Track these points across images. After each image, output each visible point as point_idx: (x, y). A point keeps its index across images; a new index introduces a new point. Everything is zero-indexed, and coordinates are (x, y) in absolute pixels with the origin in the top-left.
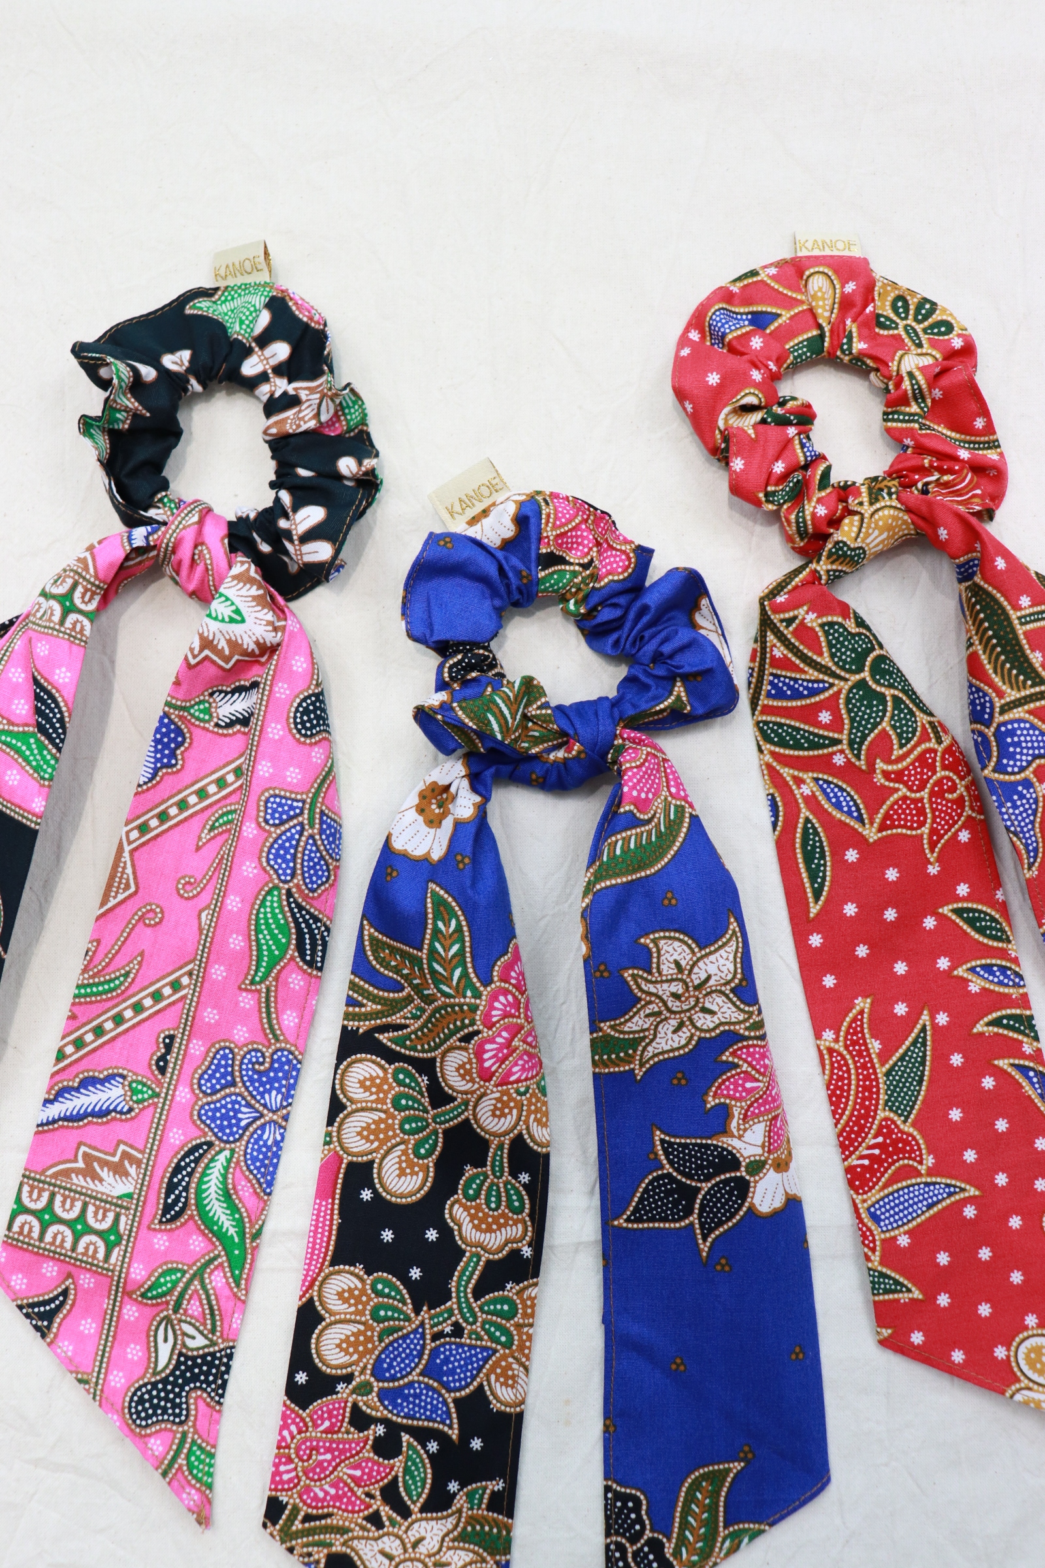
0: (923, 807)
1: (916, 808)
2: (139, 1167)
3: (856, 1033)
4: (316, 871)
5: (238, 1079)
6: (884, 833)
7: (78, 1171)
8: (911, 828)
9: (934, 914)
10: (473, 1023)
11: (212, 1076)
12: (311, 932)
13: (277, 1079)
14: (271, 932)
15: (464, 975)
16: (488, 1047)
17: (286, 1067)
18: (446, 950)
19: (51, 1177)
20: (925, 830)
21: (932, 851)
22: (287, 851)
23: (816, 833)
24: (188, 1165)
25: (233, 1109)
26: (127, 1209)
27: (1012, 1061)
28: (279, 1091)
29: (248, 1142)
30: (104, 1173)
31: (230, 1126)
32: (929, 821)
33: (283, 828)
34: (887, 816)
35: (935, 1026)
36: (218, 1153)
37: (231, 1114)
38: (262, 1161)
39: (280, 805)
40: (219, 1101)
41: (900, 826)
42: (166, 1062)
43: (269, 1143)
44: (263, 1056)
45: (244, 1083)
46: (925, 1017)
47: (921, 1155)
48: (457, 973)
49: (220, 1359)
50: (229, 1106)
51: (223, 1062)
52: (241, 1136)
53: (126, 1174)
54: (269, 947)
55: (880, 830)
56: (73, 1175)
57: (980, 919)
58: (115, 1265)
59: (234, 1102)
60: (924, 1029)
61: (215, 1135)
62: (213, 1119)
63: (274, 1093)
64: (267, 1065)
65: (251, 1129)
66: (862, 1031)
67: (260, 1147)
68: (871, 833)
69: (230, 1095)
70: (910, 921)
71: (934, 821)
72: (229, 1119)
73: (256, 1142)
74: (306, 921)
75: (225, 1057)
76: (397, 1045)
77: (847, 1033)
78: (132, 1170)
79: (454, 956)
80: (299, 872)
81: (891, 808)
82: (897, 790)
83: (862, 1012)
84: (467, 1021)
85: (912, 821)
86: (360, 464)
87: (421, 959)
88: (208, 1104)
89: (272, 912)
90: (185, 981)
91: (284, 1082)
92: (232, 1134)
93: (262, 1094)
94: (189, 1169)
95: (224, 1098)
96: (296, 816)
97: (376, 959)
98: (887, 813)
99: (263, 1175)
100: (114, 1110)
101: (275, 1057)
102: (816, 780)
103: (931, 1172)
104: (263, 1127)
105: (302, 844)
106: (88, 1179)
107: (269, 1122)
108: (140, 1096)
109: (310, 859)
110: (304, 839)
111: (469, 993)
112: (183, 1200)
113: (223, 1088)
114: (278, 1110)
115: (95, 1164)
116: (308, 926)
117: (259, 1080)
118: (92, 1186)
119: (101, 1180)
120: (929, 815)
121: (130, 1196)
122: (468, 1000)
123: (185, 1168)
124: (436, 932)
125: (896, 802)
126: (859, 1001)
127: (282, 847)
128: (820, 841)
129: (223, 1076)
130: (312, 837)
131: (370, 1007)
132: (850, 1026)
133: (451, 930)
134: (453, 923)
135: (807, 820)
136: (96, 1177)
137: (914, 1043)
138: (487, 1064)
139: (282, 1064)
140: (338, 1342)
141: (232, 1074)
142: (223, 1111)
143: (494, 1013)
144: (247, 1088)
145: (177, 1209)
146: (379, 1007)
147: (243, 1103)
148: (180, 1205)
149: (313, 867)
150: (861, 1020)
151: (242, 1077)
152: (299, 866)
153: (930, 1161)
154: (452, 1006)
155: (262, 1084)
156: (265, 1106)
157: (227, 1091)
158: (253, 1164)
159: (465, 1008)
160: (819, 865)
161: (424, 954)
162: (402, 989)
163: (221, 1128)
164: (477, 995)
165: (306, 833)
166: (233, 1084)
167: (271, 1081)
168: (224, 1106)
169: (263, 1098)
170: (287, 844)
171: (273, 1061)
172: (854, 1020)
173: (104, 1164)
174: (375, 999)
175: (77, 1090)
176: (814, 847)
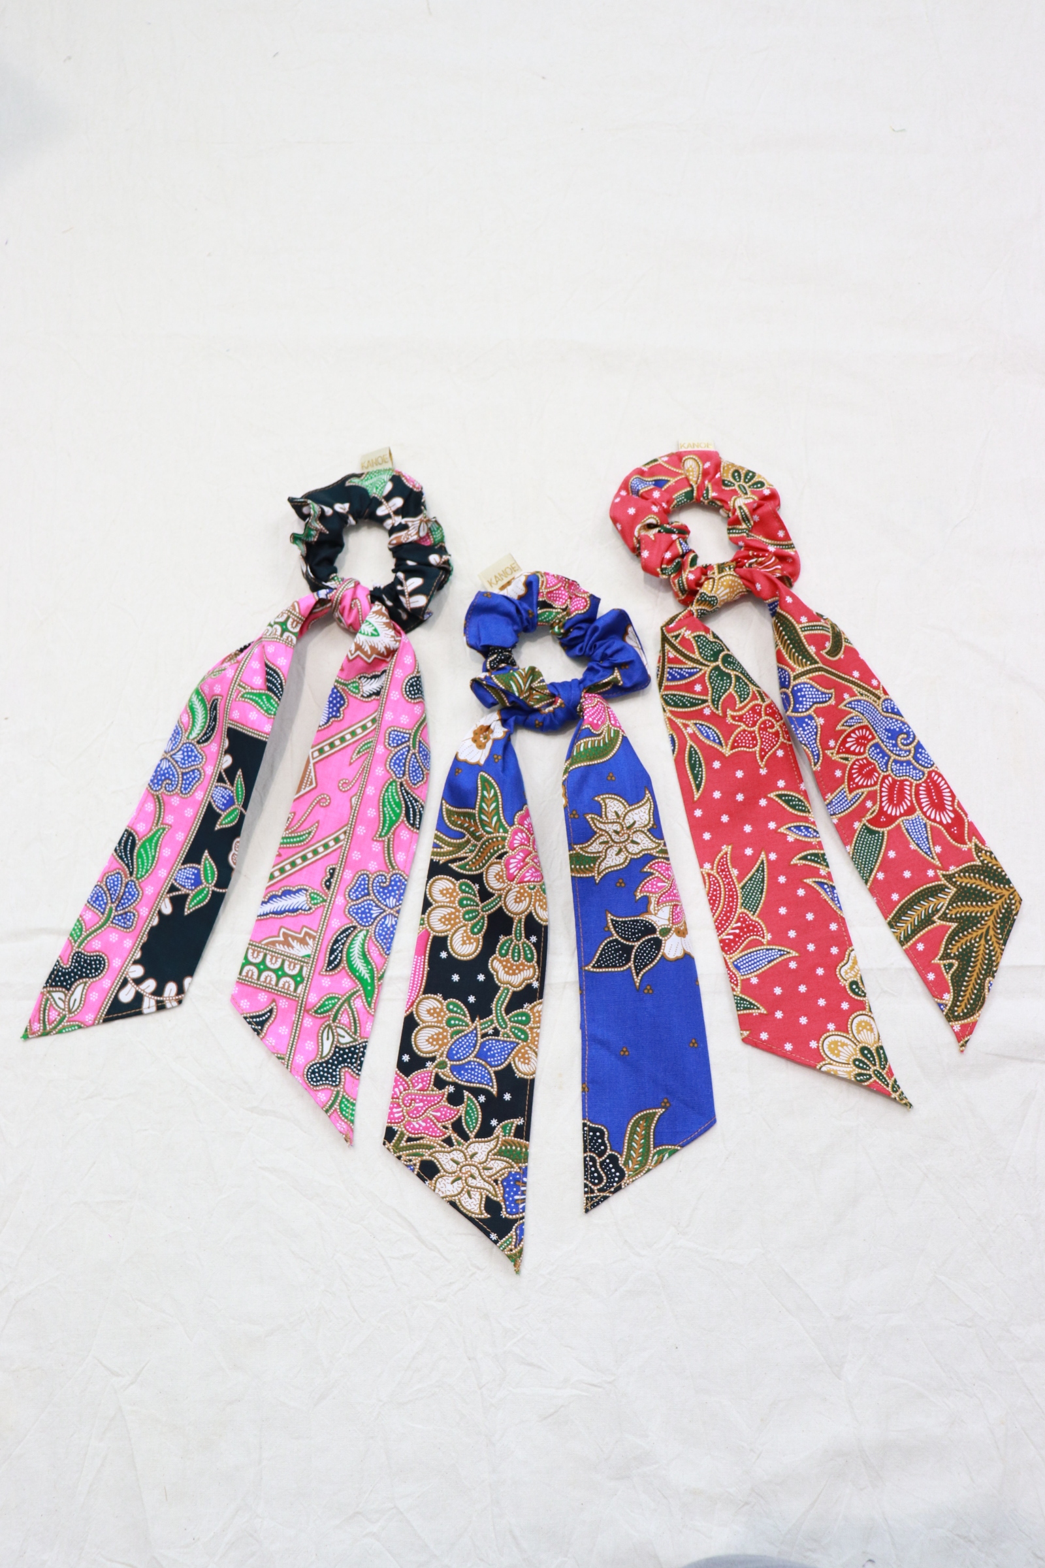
0: (755, 736)
1: (751, 736)
2: (314, 940)
3: (723, 865)
4: (416, 774)
5: (371, 892)
6: (734, 751)
7: (279, 942)
8: (749, 747)
9: (765, 797)
10: (503, 847)
11: (356, 890)
12: (413, 807)
13: (393, 891)
14: (391, 806)
15: (499, 820)
16: (512, 861)
17: (399, 884)
18: (488, 807)
19: (265, 945)
20: (757, 749)
21: (762, 761)
22: (400, 761)
23: (696, 753)
24: (342, 939)
25: (368, 908)
26: (307, 963)
27: (814, 880)
28: (394, 897)
29: (376, 926)
30: (295, 944)
31: (366, 917)
32: (759, 744)
33: (398, 749)
34: (735, 741)
35: (769, 861)
36: (359, 932)
37: (367, 911)
38: (384, 936)
39: (397, 736)
40: (360, 903)
41: (742, 746)
42: (330, 883)
43: (389, 926)
44: (386, 878)
45: (374, 894)
46: (763, 856)
47: (763, 934)
48: (495, 819)
49: (359, 1049)
50: (366, 906)
51: (363, 882)
52: (373, 923)
53: (307, 944)
54: (390, 815)
55: (733, 747)
56: (277, 945)
57: (792, 800)
58: (300, 994)
59: (368, 905)
60: (762, 863)
61: (358, 922)
62: (357, 914)
63: (391, 898)
64: (388, 883)
65: (378, 919)
66: (727, 864)
67: (383, 928)
68: (727, 751)
69: (366, 901)
70: (751, 800)
71: (762, 744)
72: (366, 913)
73: (381, 925)
74: (410, 801)
75: (364, 879)
76: (461, 869)
77: (718, 865)
78: (310, 942)
79: (492, 810)
80: (407, 773)
81: (737, 736)
82: (740, 726)
83: (726, 853)
84: (500, 847)
85: (749, 744)
86: (441, 557)
87: (475, 814)
88: (354, 905)
89: (392, 795)
90: (342, 837)
91: (397, 892)
92: (367, 922)
93: (385, 900)
94: (343, 941)
95: (363, 902)
96: (406, 742)
97: (450, 821)
98: (735, 739)
99: (385, 944)
100: (301, 909)
101: (392, 878)
102: (696, 724)
103: (769, 943)
104: (385, 918)
105: (409, 757)
106: (286, 947)
107: (389, 915)
108: (315, 901)
109: (413, 766)
110: (410, 755)
111: (501, 830)
112: (339, 958)
113: (363, 896)
114: (393, 907)
115: (290, 939)
116: (412, 804)
117: (383, 892)
118: (287, 950)
119: (293, 947)
120: (759, 741)
121: (309, 956)
122: (500, 834)
123: (340, 940)
124: (483, 797)
125: (740, 733)
126: (724, 847)
127: (397, 759)
128: (699, 758)
129: (363, 890)
130: (414, 754)
131: (446, 849)
132: (720, 861)
133: (491, 795)
134: (492, 791)
135: (691, 747)
136: (289, 945)
137: (757, 871)
138: (511, 871)
139: (396, 882)
140: (427, 1038)
141: (368, 889)
142: (363, 909)
143: (515, 842)
144: (376, 897)
145: (336, 963)
146: (451, 849)
147: (374, 904)
148: (338, 960)
149: (415, 771)
150: (726, 858)
151: (373, 890)
152: (407, 769)
153: (769, 937)
154: (492, 839)
155: (385, 894)
156: (386, 906)
157: (365, 898)
158: (379, 937)
159: (499, 839)
160: (698, 771)
161: (476, 811)
162: (464, 836)
163: (361, 919)
164: (506, 831)
165: (411, 752)
166: (368, 894)
167: (390, 892)
168: (363, 907)
169: (385, 901)
170: (401, 757)
171: (391, 881)
172: (722, 858)
173: (294, 938)
174: (449, 844)
175: (280, 897)
176: (695, 761)
